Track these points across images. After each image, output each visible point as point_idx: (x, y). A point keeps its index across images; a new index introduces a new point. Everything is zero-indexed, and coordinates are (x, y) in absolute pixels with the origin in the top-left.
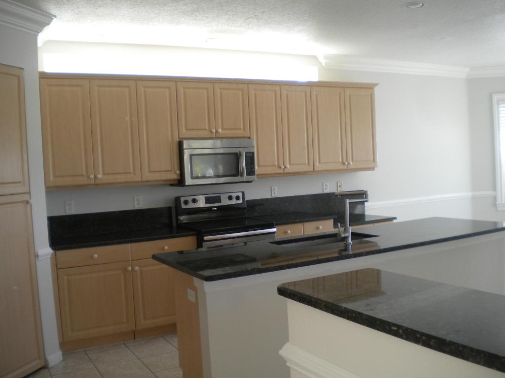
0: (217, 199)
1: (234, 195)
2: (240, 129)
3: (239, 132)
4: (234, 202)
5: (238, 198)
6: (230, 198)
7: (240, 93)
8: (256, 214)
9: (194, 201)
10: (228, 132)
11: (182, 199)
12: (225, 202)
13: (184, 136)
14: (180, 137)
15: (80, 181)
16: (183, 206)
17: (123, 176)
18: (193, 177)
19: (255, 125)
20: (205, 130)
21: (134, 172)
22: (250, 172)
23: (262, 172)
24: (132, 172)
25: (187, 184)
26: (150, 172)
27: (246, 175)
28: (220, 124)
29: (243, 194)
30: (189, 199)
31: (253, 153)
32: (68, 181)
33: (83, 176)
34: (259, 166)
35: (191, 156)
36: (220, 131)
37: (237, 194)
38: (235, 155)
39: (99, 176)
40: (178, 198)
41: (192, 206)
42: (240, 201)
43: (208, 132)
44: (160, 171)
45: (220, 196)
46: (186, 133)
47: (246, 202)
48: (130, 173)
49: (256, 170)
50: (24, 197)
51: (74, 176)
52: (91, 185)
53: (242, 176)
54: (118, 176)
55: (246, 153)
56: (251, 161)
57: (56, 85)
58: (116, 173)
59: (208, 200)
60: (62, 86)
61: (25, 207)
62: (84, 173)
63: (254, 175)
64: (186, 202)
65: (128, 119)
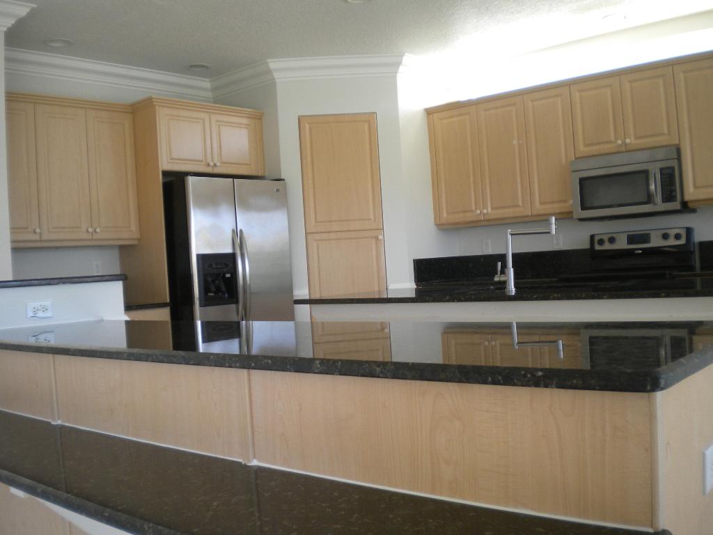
0: (645, 238)
1: (673, 233)
2: (663, 134)
3: (661, 138)
4: (672, 242)
5: (678, 237)
6: (665, 236)
7: (661, 81)
9: (612, 240)
10: (643, 141)
11: (597, 238)
12: (656, 242)
13: (581, 155)
14: (577, 156)
15: (469, 217)
16: (597, 247)
17: (511, 210)
18: (583, 208)
19: (686, 125)
20: (610, 142)
21: (523, 203)
22: (669, 196)
23: (702, 197)
24: (520, 204)
25: (575, 217)
26: (541, 203)
27: (663, 202)
28: (632, 131)
29: (689, 231)
30: (606, 238)
31: (673, 168)
32: (459, 218)
33: (472, 211)
34: (695, 187)
35: (582, 181)
36: (628, 141)
37: (677, 231)
38: (646, 173)
39: (485, 211)
40: (592, 237)
41: (607, 246)
42: (682, 241)
43: (613, 145)
44: (553, 202)
45: (649, 234)
46: (583, 150)
47: (694, 243)
48: (519, 206)
49: (691, 192)
50: (375, 233)
51: (465, 212)
52: (481, 221)
53: (655, 204)
54: (506, 210)
55: (661, 170)
56: (671, 180)
57: (446, 118)
58: (504, 207)
59: (632, 239)
60: (452, 117)
61: (376, 243)
62: (473, 208)
63: (676, 201)
64: (601, 242)
65: (515, 142)
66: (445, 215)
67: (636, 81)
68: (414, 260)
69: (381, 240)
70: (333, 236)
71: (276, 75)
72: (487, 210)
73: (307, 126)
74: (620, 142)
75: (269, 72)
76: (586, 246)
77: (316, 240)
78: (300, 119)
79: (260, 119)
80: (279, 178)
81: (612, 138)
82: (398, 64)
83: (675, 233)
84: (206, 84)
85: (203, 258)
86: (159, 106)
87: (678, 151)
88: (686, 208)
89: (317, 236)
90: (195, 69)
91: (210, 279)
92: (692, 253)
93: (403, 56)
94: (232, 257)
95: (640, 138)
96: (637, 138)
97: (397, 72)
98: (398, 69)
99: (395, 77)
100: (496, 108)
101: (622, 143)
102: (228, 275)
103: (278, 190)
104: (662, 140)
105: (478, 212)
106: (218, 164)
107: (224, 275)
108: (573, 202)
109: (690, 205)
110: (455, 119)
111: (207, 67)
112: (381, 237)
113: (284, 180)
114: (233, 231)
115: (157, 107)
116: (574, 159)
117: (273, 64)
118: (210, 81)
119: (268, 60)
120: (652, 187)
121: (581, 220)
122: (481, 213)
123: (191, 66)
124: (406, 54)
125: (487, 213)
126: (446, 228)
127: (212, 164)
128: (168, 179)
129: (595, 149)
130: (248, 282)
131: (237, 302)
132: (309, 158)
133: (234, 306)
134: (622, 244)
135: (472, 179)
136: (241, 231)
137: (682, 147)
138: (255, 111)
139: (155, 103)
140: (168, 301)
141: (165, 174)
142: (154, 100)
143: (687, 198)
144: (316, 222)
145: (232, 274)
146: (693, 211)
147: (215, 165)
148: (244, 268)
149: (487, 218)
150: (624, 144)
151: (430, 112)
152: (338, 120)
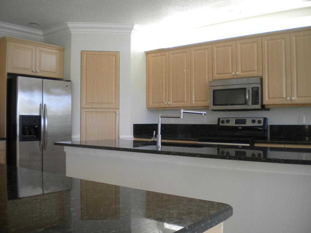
0: (244, 121)
1: (257, 120)
2: (255, 71)
3: (254, 73)
4: (256, 124)
5: (259, 122)
6: (253, 121)
7: (255, 44)
8: (283, 136)
9: (228, 121)
10: (245, 73)
11: (221, 120)
12: (249, 124)
13: (215, 79)
14: (213, 79)
15: (162, 105)
16: (221, 124)
17: (182, 103)
18: (214, 105)
19: (266, 67)
20: (229, 73)
21: (187, 101)
22: (255, 102)
23: (271, 103)
24: (186, 101)
25: (210, 109)
26: (195, 101)
27: (252, 104)
28: (240, 68)
29: (265, 119)
30: (225, 120)
31: (258, 88)
32: (157, 105)
33: (163, 102)
34: (269, 98)
35: (214, 91)
36: (238, 73)
37: (259, 119)
38: (245, 89)
39: (169, 103)
40: (219, 119)
41: (226, 124)
42: (262, 124)
43: (231, 75)
44: (200, 101)
45: (246, 120)
46: (216, 76)
47: (267, 125)
48: (185, 102)
49: (267, 101)
50: (115, 110)
51: (160, 102)
52: (167, 107)
53: (248, 105)
54: (179, 103)
55: (252, 88)
56: (257, 94)
57: (155, 57)
58: (178, 102)
59: (237, 121)
60: (157, 56)
61: (115, 115)
62: (164, 101)
63: (258, 104)
64: (223, 122)
65: (185, 70)
66: (151, 103)
67: (243, 44)
68: (133, 124)
69: (117, 113)
70: (94, 110)
71: (71, 30)
72: (170, 103)
73: (85, 56)
74: (234, 73)
75: (68, 28)
76: (216, 123)
77: (85, 112)
78: (82, 52)
79: (63, 51)
80: (69, 80)
81: (230, 71)
82: (132, 29)
83: (258, 120)
84: (41, 33)
85: (22, 117)
86: (9, 41)
87: (262, 79)
88: (264, 108)
89: (86, 110)
90: (33, 25)
91: (26, 128)
92: (266, 130)
93: (134, 25)
94: (39, 118)
95: (244, 72)
96: (242, 72)
97: (131, 33)
98: (131, 31)
99: (130, 35)
100: (177, 53)
101: (235, 74)
102: (36, 126)
103: (67, 86)
104: (255, 74)
105: (166, 103)
106: (38, 71)
107: (34, 126)
108: (210, 102)
109: (266, 107)
110: (159, 57)
111: (38, 24)
112: (117, 112)
113: (71, 81)
114: (41, 105)
115: (7, 42)
116: (212, 80)
117: (70, 25)
118: (42, 32)
119: (67, 23)
120: (247, 97)
121: (213, 110)
122: (167, 104)
123: (31, 23)
124: (135, 24)
125: (170, 104)
126: (152, 109)
127: (34, 71)
128: (10, 77)
129: (222, 76)
130: (46, 130)
131: (40, 140)
132: (85, 71)
133: (38, 142)
134: (232, 124)
135: (164, 87)
136: (45, 105)
137: (264, 78)
138: (60, 47)
139: (7, 40)
140: (5, 137)
141: (9, 74)
142: (6, 38)
143: (264, 103)
144: (86, 103)
145: (38, 126)
146: (268, 110)
147: (36, 72)
148: (45, 123)
149: (170, 106)
150: (236, 74)
151: (147, 53)
152: (101, 54)
